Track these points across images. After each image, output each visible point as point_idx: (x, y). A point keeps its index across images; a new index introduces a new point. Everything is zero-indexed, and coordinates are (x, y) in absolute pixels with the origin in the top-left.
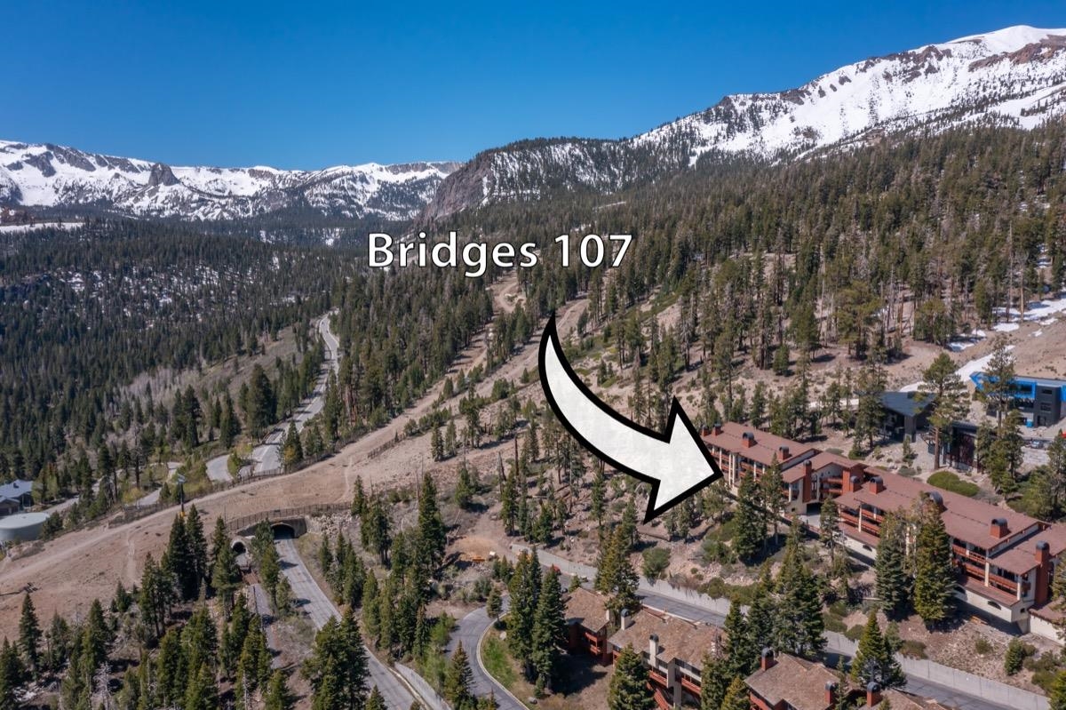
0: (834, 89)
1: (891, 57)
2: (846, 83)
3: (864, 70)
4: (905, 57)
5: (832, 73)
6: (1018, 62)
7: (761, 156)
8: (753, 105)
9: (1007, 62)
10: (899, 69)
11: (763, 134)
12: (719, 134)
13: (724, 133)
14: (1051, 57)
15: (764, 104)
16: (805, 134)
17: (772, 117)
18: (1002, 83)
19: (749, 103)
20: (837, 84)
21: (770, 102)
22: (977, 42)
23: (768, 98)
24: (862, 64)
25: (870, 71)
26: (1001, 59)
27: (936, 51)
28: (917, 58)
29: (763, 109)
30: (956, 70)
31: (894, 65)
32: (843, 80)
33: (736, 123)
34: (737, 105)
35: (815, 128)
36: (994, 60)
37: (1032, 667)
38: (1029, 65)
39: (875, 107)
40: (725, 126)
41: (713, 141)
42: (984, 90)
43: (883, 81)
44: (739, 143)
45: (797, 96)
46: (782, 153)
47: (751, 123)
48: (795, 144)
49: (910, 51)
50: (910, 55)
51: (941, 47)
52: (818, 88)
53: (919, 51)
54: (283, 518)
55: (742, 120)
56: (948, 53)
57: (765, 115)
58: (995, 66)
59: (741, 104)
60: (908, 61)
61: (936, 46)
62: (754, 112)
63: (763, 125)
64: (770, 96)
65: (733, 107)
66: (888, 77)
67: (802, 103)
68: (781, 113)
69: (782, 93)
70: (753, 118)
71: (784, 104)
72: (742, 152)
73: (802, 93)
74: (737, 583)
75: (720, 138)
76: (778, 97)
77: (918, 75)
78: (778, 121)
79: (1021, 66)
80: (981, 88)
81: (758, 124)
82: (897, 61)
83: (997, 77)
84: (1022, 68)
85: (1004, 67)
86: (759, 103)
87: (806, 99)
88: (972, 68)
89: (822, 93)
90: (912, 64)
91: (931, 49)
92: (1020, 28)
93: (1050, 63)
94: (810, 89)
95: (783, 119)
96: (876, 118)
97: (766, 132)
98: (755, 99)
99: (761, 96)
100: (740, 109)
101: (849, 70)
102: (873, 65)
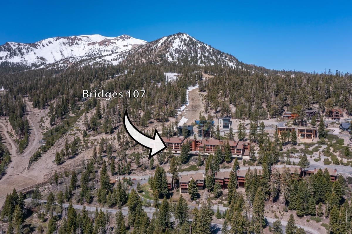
0: (48, 45)
1: (64, 38)
2: (51, 44)
3: (56, 40)
4: (68, 38)
5: (46, 40)
6: (100, 45)
7: (26, 65)
8: (18, 47)
9: (97, 44)
10: (67, 42)
11: (25, 57)
12: (7, 56)
13: (9, 55)
14: (109, 45)
15: (23, 47)
16: (41, 59)
17: (27, 52)
18: (98, 50)
19: (17, 46)
20: (48, 44)
21: (25, 46)
22: (88, 37)
23: (24, 45)
24: (55, 38)
25: (58, 41)
26: (96, 43)
27: (77, 38)
28: (72, 39)
29: (23, 49)
30: (84, 45)
31: (65, 40)
32: (50, 43)
33: (13, 52)
34: (12, 46)
35: (44, 57)
36: (94, 43)
37: (247, 163)
38: (104, 46)
39: (62, 53)
40: (9, 53)
41: (5, 58)
42: (94, 52)
43: (63, 45)
44: (16, 60)
45: (35, 46)
46: (34, 65)
47: (19, 53)
48: (39, 62)
49: (70, 37)
50: (70, 38)
51: (79, 37)
52: (41, 44)
53: (73, 37)
54: (26, 191)
55: (15, 52)
56: (81, 39)
57: (24, 51)
58: (95, 45)
59: (14, 46)
60: (69, 40)
61: (77, 37)
62: (19, 49)
63: (24, 54)
64: (25, 44)
65: (10, 46)
66: (64, 44)
67: (37, 48)
68: (30, 51)
69: (29, 44)
70: (20, 52)
71: (30, 48)
72: (19, 63)
73: (36, 45)
74: (184, 168)
75: (8, 57)
76: (28, 45)
77: (73, 44)
78: (29, 53)
79: (102, 46)
80: (93, 51)
81: (22, 54)
82: (66, 39)
83: (96, 48)
84: (102, 47)
85: (97, 46)
86: (21, 46)
87: (38, 47)
88: (89, 44)
89: (43, 46)
90: (71, 41)
91: (76, 37)
92: (98, 35)
93: (109, 46)
94: (39, 44)
95: (31, 53)
96: (63, 56)
97: (26, 56)
98: (19, 45)
99: (21, 44)
100: (14, 48)
101: (51, 40)
102: (59, 39)
